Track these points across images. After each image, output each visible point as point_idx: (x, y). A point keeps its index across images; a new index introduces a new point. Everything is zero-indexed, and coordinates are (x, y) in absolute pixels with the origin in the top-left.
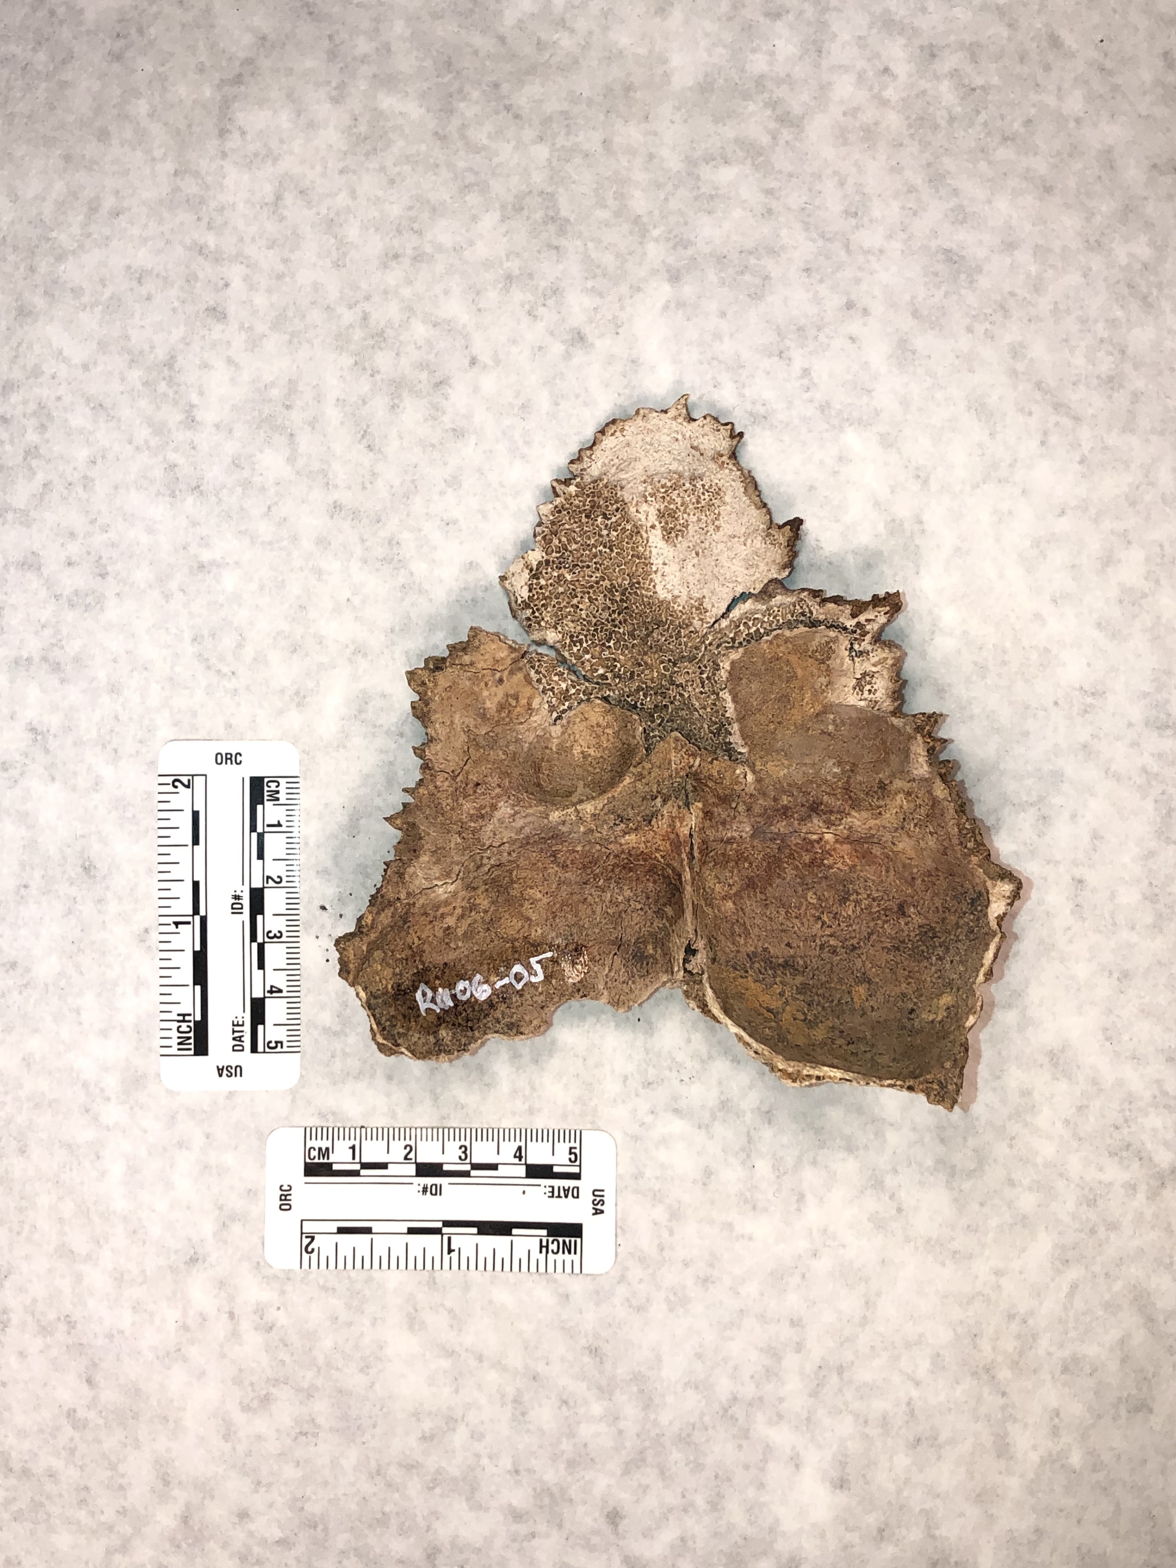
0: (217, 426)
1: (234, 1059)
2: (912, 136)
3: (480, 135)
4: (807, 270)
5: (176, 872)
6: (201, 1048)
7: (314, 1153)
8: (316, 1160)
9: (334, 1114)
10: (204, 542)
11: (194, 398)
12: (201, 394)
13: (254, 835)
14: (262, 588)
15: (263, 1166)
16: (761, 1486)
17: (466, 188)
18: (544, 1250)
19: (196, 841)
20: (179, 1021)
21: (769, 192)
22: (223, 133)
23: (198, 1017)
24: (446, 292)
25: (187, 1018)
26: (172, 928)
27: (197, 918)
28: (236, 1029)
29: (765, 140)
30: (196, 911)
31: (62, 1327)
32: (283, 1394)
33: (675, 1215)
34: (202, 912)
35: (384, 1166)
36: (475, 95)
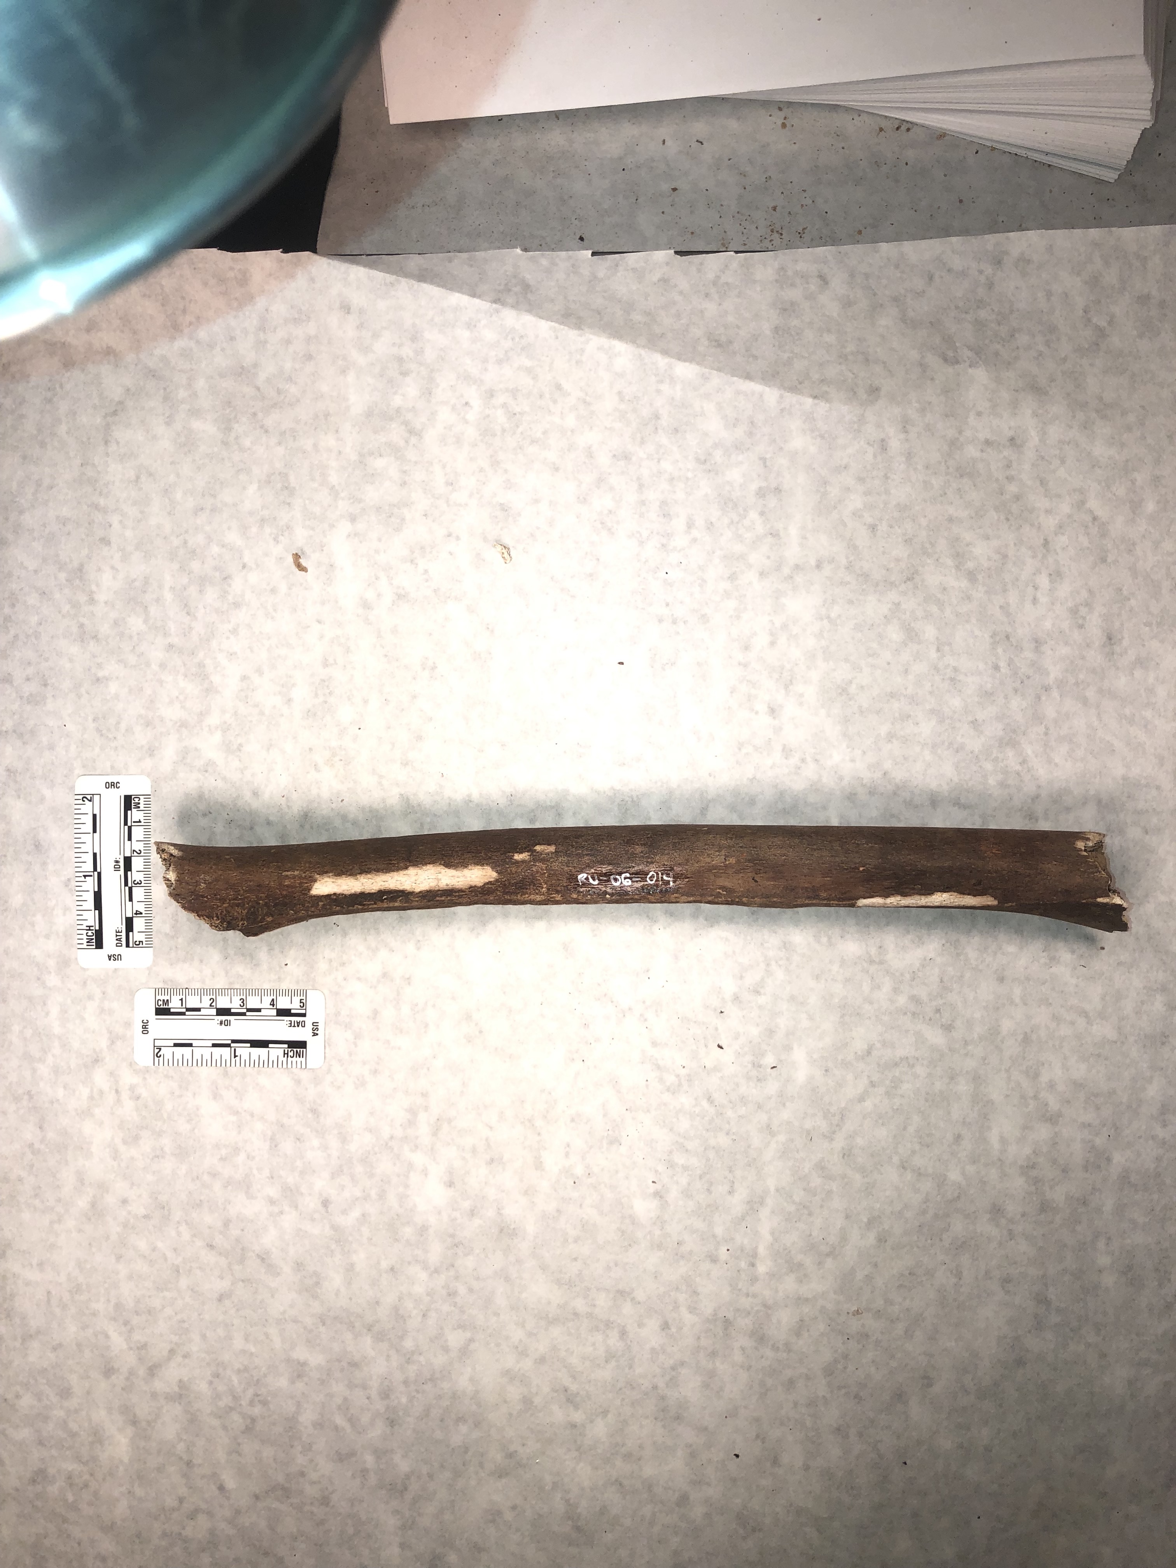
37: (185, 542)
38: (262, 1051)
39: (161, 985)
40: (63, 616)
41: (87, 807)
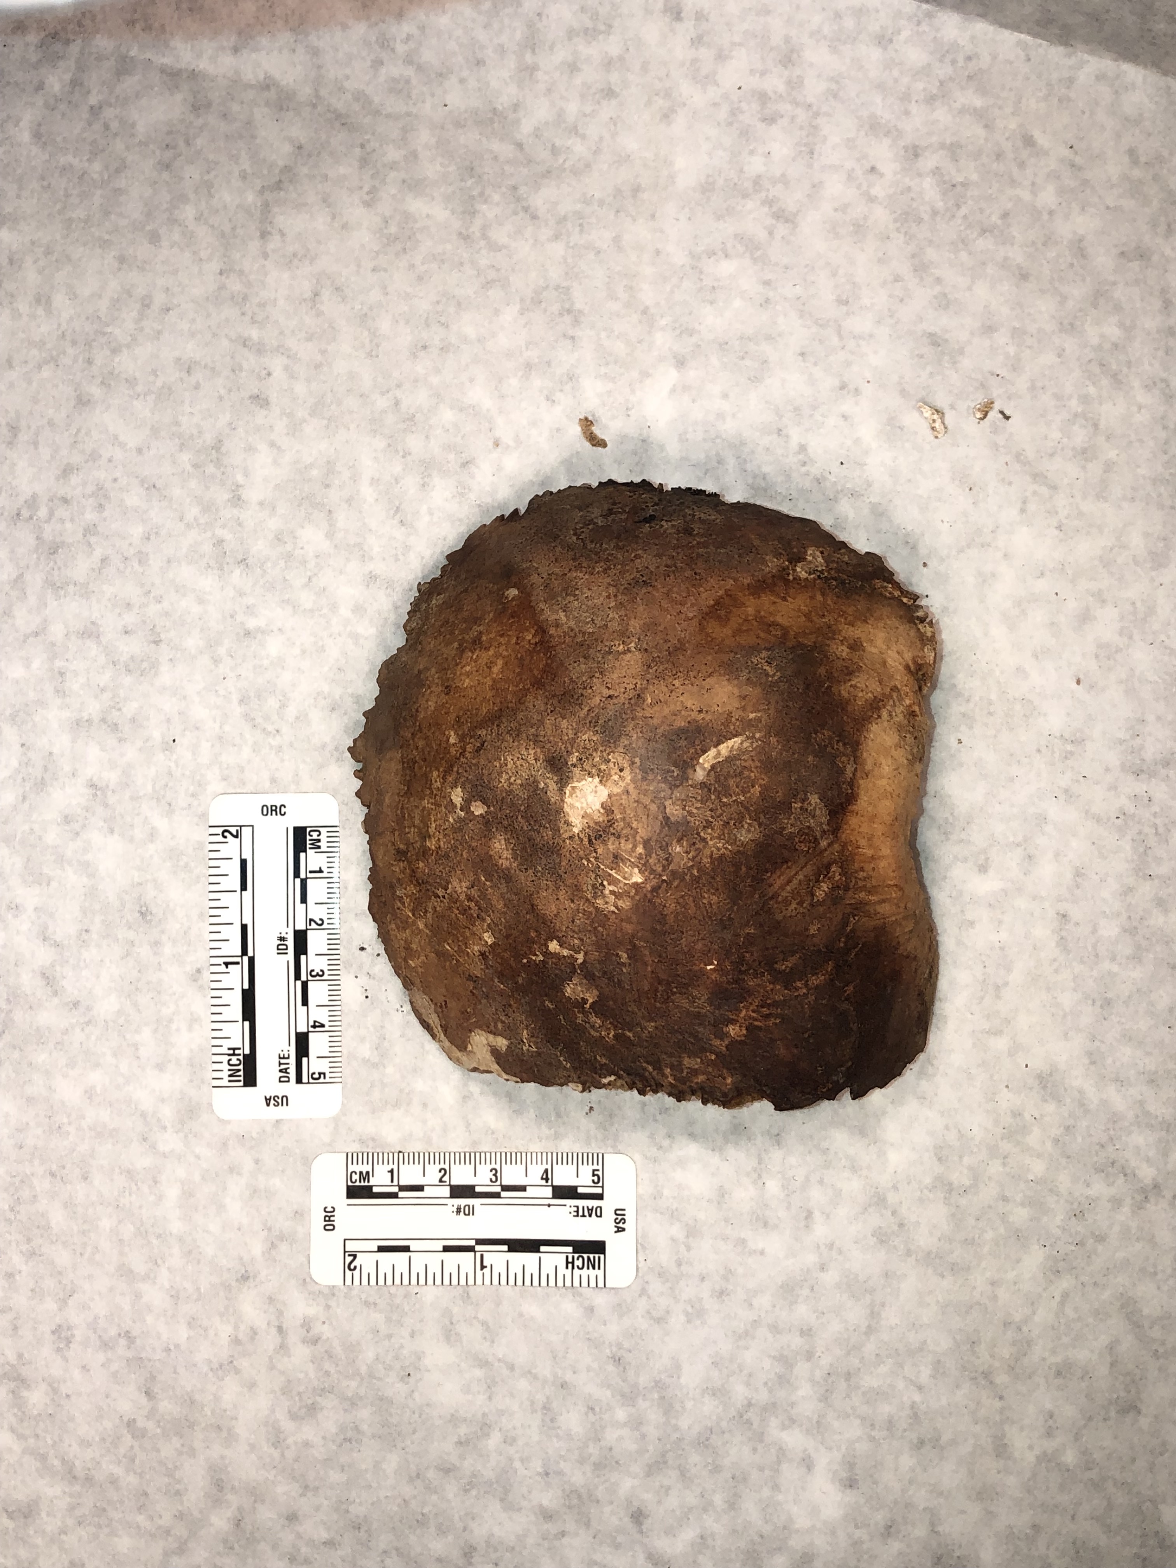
0: (261, 504)
1: (281, 1090)
2: (898, 230)
3: (500, 235)
4: (802, 354)
5: (226, 915)
6: (250, 1080)
7: (356, 1177)
8: (358, 1184)
9: (373, 1139)
10: (250, 610)
11: (240, 479)
12: (246, 475)
13: (298, 881)
14: (304, 652)
15: (308, 1189)
16: (776, 1487)
17: (488, 284)
18: (570, 1266)
19: (244, 887)
20: (229, 1055)
21: (767, 283)
22: (264, 235)
23: (247, 1051)
24: (472, 380)
25: (237, 1052)
26: (223, 968)
27: (246, 959)
28: (282, 1061)
29: (762, 235)
30: (244, 951)
31: (123, 1342)
32: (328, 1402)
33: (692, 1231)
34: (250, 954)
35: (420, 1188)
36: (496, 197)
37: (397, 403)
38: (529, 1259)
39: (354, 1147)
40: (189, 526)
41: (231, 847)
